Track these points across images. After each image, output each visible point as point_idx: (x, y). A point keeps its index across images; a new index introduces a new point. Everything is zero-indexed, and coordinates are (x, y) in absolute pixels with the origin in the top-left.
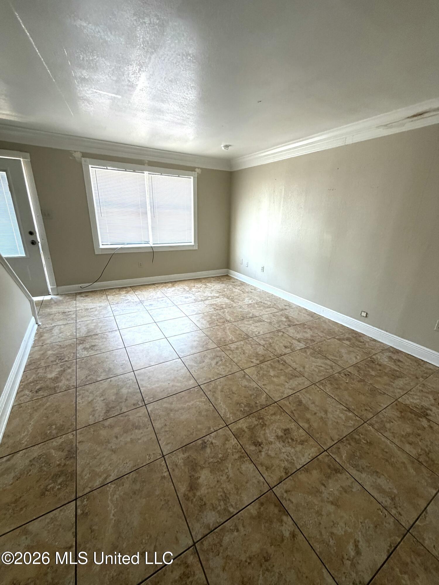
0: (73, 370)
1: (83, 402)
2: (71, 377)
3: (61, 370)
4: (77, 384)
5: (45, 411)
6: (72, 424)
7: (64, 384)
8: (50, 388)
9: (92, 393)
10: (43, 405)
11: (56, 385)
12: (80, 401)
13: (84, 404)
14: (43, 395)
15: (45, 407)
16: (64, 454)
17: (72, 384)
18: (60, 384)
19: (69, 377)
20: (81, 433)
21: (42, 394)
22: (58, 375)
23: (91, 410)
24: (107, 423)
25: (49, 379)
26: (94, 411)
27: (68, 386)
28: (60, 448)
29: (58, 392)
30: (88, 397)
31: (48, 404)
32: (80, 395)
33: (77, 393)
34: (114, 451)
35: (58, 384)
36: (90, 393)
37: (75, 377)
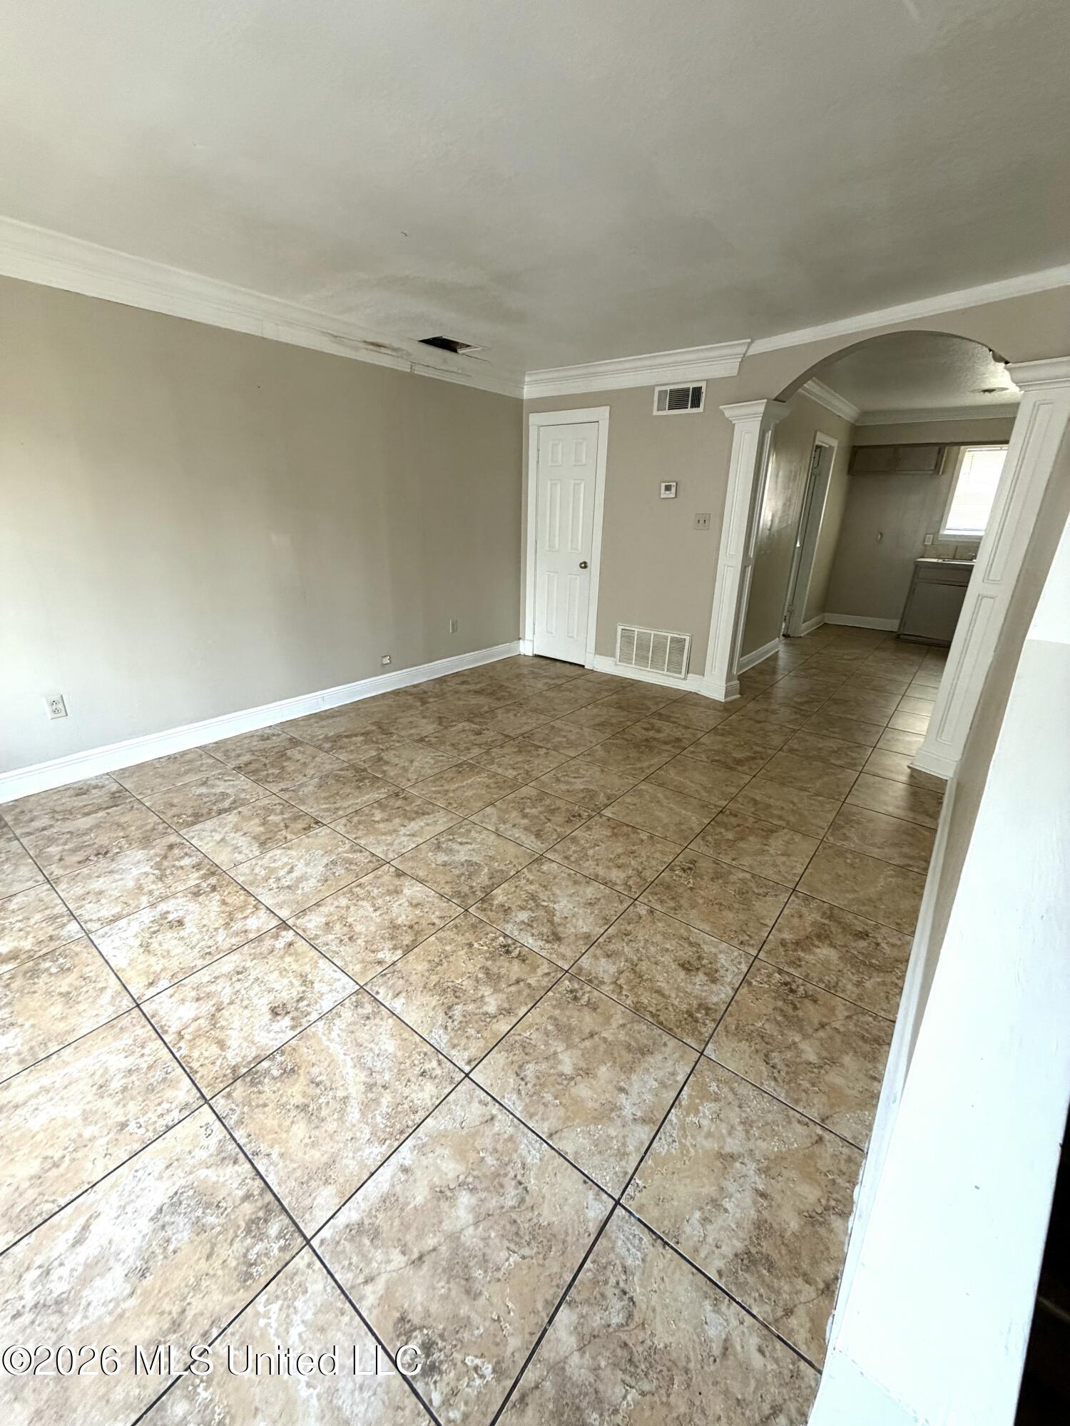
0: (780, 930)
1: (797, 862)
2: (793, 917)
3: (803, 950)
4: (788, 895)
6: (824, 848)
7: (811, 911)
8: (840, 923)
9: (774, 865)
10: (858, 899)
11: (826, 922)
12: (799, 865)
13: (796, 859)
14: (856, 918)
15: (856, 895)
16: (844, 831)
17: (797, 901)
18: (817, 917)
19: (795, 921)
20: (818, 834)
21: (856, 922)
22: (817, 943)
23: (791, 846)
24: (783, 823)
25: (836, 948)
26: (788, 843)
27: (807, 902)
28: (847, 838)
29: (826, 905)
30: (784, 863)
31: (848, 896)
32: (794, 874)
33: (797, 879)
34: (793, 803)
35: (822, 920)
36: (776, 866)
37: (786, 911)
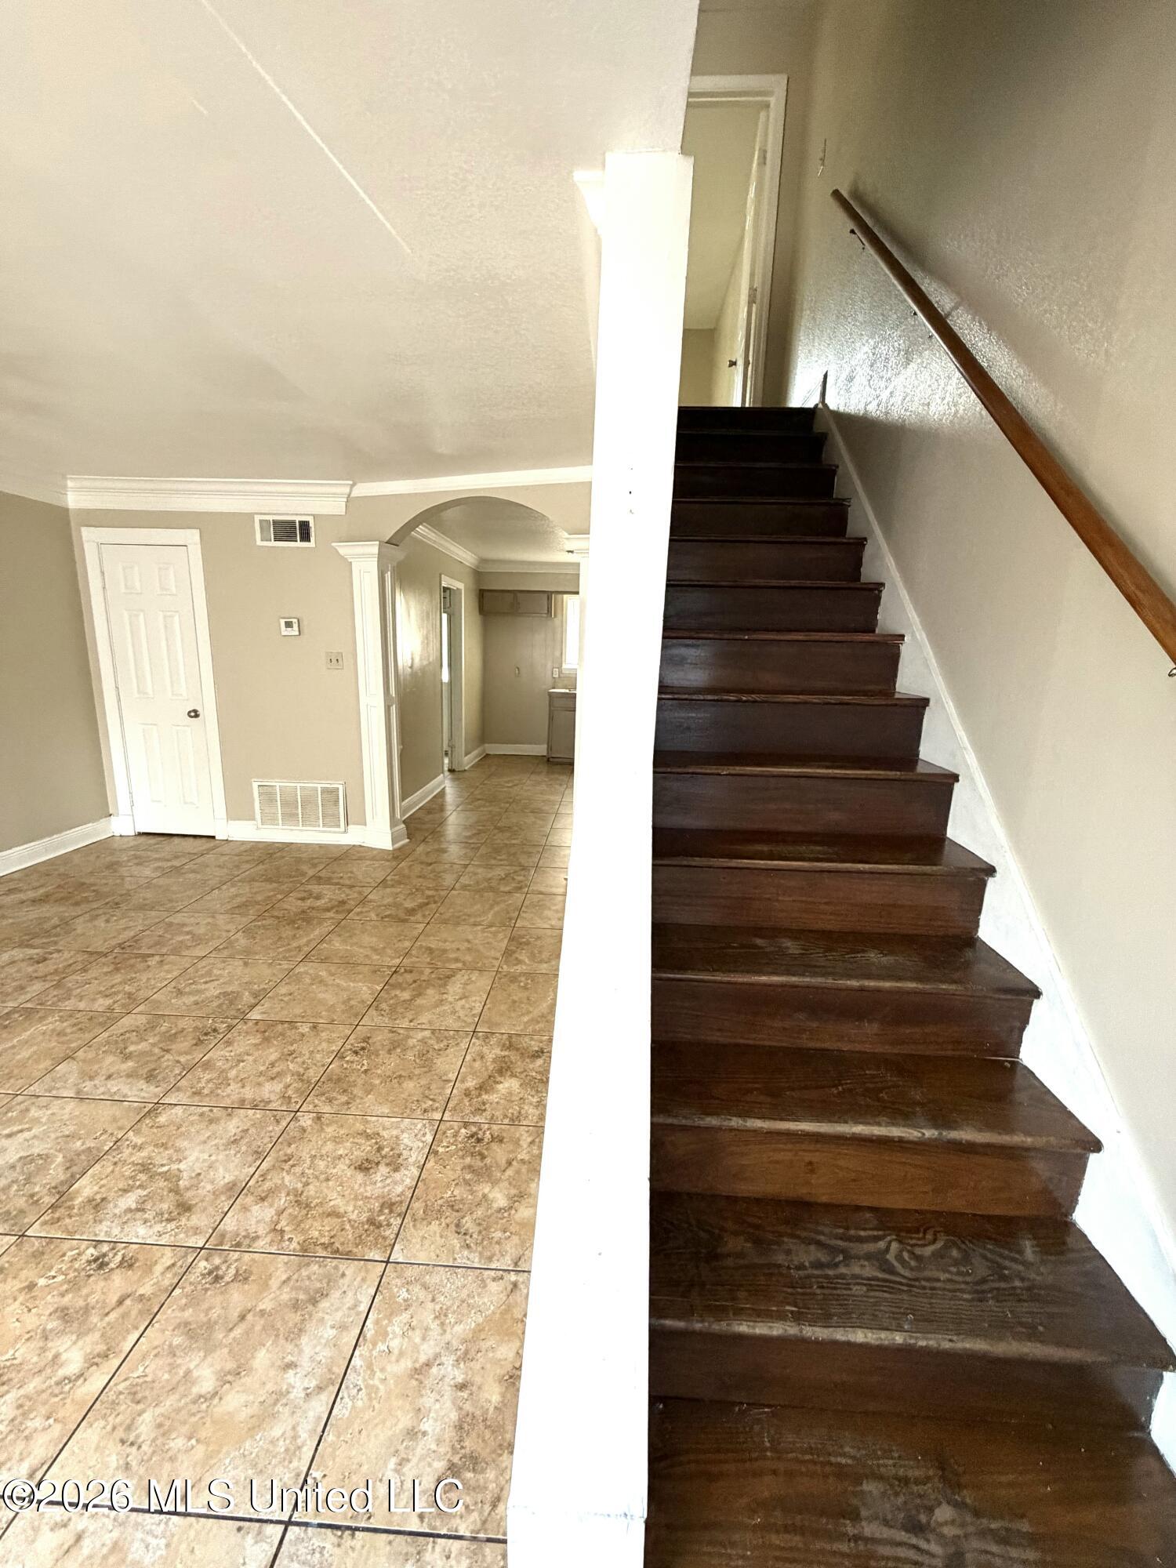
0: (463, 1081)
1: (475, 1001)
2: (474, 1060)
3: (487, 1092)
4: (468, 1040)
5: (531, 1009)
6: (500, 979)
7: (491, 1048)
8: (518, 1049)
9: (454, 1012)
10: (532, 1020)
11: (506, 1053)
12: (477, 1005)
13: (474, 999)
14: (532, 1039)
15: (531, 1015)
16: (517, 955)
17: (478, 1042)
18: (497, 1051)
19: (477, 1064)
20: (493, 966)
21: (533, 1043)
22: (499, 1079)
23: (468, 987)
24: (460, 965)
25: (516, 1076)
26: (466, 984)
27: (487, 1040)
28: (519, 962)
29: (505, 1037)
30: (463, 1007)
31: (526, 1019)
32: (474, 1015)
33: (476, 1019)
34: (468, 941)
35: (503, 1053)
36: (456, 1012)
37: (468, 1058)
